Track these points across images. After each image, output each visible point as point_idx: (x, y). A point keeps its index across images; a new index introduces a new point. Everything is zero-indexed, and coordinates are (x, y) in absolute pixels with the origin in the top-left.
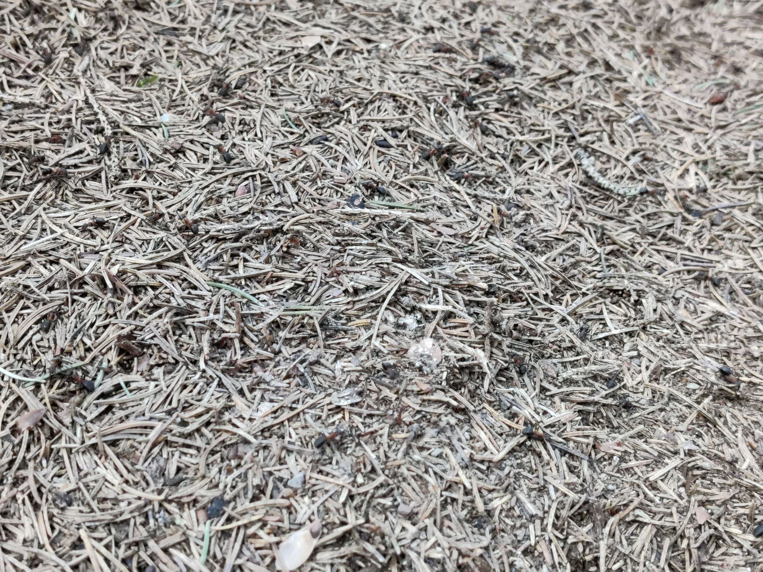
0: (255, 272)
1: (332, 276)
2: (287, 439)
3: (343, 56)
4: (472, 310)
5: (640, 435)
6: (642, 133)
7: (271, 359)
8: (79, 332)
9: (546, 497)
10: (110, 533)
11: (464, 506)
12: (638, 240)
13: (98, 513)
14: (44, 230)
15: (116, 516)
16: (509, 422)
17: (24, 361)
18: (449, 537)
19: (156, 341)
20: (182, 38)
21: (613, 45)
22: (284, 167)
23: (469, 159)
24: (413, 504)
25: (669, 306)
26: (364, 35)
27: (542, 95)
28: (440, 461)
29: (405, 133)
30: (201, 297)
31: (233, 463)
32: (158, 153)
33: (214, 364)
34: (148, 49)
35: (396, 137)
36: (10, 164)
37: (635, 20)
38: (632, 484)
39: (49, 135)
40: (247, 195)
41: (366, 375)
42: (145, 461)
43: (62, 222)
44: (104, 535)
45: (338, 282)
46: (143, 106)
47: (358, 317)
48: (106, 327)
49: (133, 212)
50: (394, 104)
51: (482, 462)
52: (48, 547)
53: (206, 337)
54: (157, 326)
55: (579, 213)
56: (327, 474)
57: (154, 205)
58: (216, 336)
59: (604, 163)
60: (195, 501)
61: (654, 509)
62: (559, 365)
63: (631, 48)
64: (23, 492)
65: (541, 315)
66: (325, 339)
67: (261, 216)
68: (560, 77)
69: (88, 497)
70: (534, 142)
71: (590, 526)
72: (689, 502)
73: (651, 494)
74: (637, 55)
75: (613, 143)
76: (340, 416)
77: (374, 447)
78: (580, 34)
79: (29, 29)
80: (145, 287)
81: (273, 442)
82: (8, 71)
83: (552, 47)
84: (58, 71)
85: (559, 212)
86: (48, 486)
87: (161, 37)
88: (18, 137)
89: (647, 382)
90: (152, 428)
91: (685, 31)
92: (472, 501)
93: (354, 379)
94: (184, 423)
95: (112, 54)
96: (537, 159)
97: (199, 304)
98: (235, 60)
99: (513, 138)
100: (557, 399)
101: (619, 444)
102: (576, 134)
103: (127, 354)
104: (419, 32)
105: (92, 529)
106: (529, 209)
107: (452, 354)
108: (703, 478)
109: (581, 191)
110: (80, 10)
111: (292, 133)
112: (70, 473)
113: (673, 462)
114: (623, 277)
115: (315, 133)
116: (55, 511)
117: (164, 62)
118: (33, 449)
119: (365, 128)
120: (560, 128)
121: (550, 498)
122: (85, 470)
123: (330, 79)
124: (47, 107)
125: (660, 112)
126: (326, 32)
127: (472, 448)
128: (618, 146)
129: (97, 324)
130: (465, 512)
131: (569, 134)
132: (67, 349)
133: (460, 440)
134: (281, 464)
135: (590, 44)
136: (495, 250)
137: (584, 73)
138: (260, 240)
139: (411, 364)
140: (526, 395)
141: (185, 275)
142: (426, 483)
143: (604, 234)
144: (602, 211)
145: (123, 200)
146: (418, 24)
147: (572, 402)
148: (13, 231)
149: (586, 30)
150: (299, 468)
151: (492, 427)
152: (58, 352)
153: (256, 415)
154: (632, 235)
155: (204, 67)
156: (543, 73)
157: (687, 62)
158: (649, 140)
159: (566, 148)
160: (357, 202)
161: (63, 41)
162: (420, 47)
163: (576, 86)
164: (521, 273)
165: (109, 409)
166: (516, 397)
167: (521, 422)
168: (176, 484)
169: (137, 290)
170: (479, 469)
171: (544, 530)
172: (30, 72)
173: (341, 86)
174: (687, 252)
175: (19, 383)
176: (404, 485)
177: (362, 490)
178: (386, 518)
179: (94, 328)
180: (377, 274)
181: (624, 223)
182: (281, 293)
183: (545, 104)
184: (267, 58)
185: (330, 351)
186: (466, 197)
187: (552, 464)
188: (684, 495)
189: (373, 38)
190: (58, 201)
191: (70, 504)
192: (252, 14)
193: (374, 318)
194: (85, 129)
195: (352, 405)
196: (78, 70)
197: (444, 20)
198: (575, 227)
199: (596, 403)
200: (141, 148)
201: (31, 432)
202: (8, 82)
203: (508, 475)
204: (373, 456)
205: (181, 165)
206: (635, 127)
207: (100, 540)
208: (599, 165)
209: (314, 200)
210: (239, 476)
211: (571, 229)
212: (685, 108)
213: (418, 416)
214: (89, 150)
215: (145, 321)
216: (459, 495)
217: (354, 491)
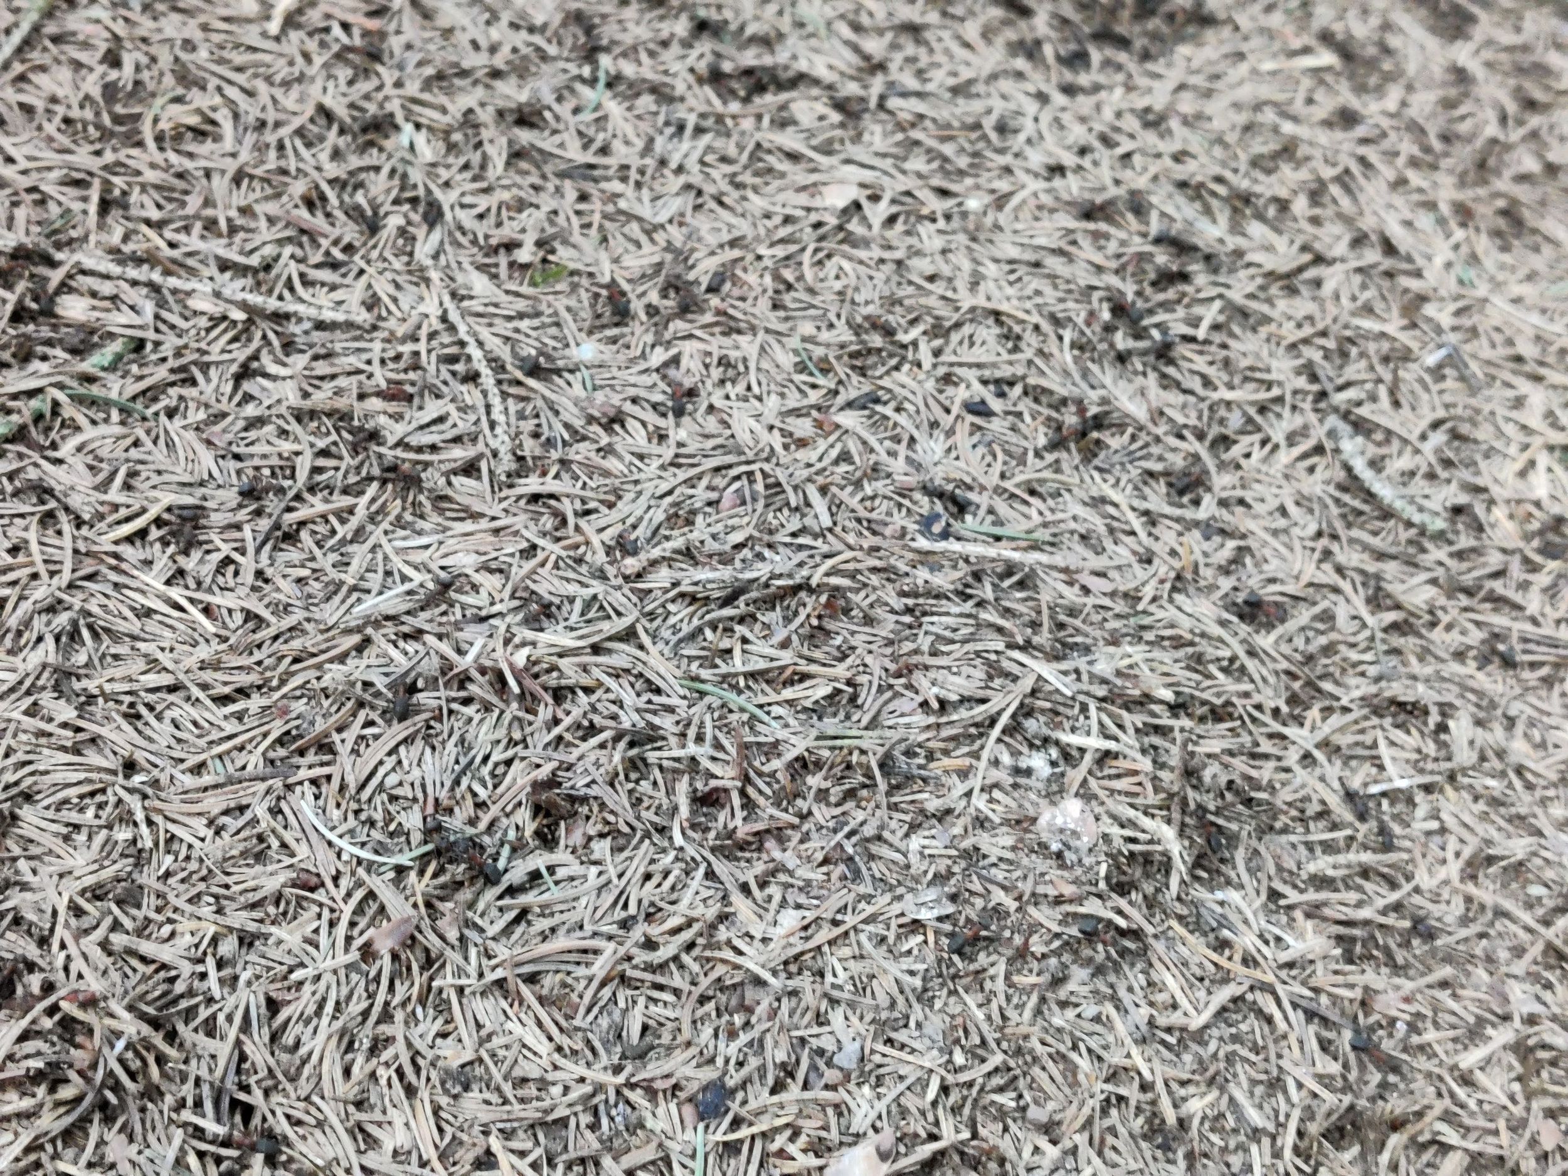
0: (762, 665)
1: (899, 675)
2: (829, 978)
3: (900, 226)
4: (1146, 740)
5: (1444, 984)
6: (1449, 384)
7: (793, 827)
8: (463, 772)
9: (1281, 1097)
10: (537, 1143)
11: (1139, 1110)
12: (1442, 601)
13: (517, 1107)
14: (388, 573)
15: (546, 1112)
16: (1215, 957)
17: (372, 823)
18: (1115, 1166)
19: (594, 791)
20: (604, 185)
21: (1398, 200)
22: (803, 455)
23: (1133, 438)
24: (1051, 1106)
25: (1497, 735)
26: (937, 182)
27: (1265, 308)
28: (1098, 1028)
29: (1018, 390)
30: (670, 710)
31: (738, 1019)
32: (578, 423)
33: (697, 836)
34: (545, 209)
35: (1002, 395)
36: (321, 444)
37: (1437, 145)
38: (1429, 1075)
39: (384, 385)
40: (741, 510)
41: (963, 864)
42: (589, 1010)
43: (418, 557)
44: (529, 1145)
45: (909, 687)
46: (543, 326)
47: (946, 752)
48: (508, 763)
49: (541, 542)
50: (997, 330)
51: (1169, 1030)
52: (436, 1164)
53: (683, 787)
54: (597, 764)
55: (1335, 547)
56: (903, 1046)
57: (577, 528)
58: (699, 785)
59: (1379, 444)
60: (676, 1087)
61: (1467, 1121)
62: (1302, 849)
63: (1431, 206)
64: (387, 1064)
65: (1266, 746)
66: (889, 794)
67: (767, 553)
68: (1301, 269)
69: (497, 1076)
70: (1252, 403)
71: (1356, 1149)
72: (1528, 1110)
73: (1461, 1092)
74: (1441, 222)
75: (1396, 404)
76: (920, 938)
77: (980, 997)
78: (1338, 179)
79: (333, 170)
80: (572, 690)
81: (804, 982)
82: (299, 253)
83: (1283, 205)
84: (387, 254)
85: (1297, 545)
86: (430, 1054)
87: (568, 184)
88: (328, 386)
89: (1456, 881)
90: (596, 952)
91: (1531, 165)
92: (1153, 1103)
93: (942, 869)
94: (650, 944)
95: (481, 217)
96: (1257, 437)
97: (666, 723)
98: (703, 233)
99: (1215, 396)
100: (1298, 914)
101: (1407, 1000)
102: (1329, 387)
103: (548, 815)
104: (1036, 175)
105: (507, 1135)
106: (1243, 537)
107: (1115, 831)
108: (1554, 1063)
109: (1337, 501)
110: (418, 126)
111: (814, 386)
112: (463, 1032)
113: (1501, 1036)
114: (1414, 678)
115: (856, 388)
116: (444, 1101)
117: (576, 238)
118: (401, 990)
119: (947, 379)
120: (1298, 373)
121: (1288, 1100)
122: (489, 1027)
123: (880, 277)
124: (375, 328)
125: (1484, 341)
126: (868, 176)
127: (1151, 1004)
128: (1406, 410)
129: (495, 758)
130: (1140, 1120)
131: (1315, 388)
132: (446, 803)
133: (1130, 989)
134: (820, 1024)
135: (1355, 199)
136: (1186, 623)
137: (1343, 260)
138: (770, 602)
139: (1043, 846)
140: (1243, 905)
141: (640, 667)
142: (1074, 1069)
143: (1379, 589)
144: (1376, 542)
145: (523, 518)
146: (1036, 159)
147: (1325, 919)
148: (334, 574)
149: (1347, 171)
150: (852, 1032)
151: (1185, 964)
152: (430, 809)
153: (773, 932)
154: (1431, 592)
155: (647, 247)
156: (1270, 263)
157: (1535, 231)
158: (1462, 399)
159: (1313, 418)
160: (937, 528)
161: (394, 193)
162: (1040, 208)
163: (1328, 288)
164: (1232, 668)
165: (523, 915)
166: (1227, 911)
167: (1237, 957)
168: (641, 1056)
169: (559, 695)
170: (1163, 1042)
171: (1277, 1154)
172: (337, 253)
173: (900, 293)
174: (1529, 627)
175: (370, 867)
176: (1036, 1071)
177: (964, 1077)
178: (1006, 1129)
179: (490, 764)
180: (980, 674)
181: (1416, 565)
182: (808, 704)
183: (1273, 327)
184: (762, 231)
185: (897, 815)
186: (1131, 516)
187: (1293, 1039)
188: (1520, 1097)
189: (953, 187)
190: (408, 517)
191: (467, 1088)
192: (728, 135)
193: (976, 755)
194: (445, 374)
195: (940, 919)
196: (423, 251)
197: (1083, 151)
198: (1328, 575)
199: (1367, 923)
200: (546, 414)
201: (395, 957)
202: (302, 275)
203: (1215, 1056)
204: (980, 1015)
205: (618, 448)
206: (1437, 373)
207: (522, 1154)
208: (1372, 451)
209: (859, 521)
210: (750, 1044)
211: (1321, 578)
212: (1531, 332)
213: (1056, 944)
214: (455, 415)
215: (576, 753)
216: (1131, 1091)
217: (950, 1079)
